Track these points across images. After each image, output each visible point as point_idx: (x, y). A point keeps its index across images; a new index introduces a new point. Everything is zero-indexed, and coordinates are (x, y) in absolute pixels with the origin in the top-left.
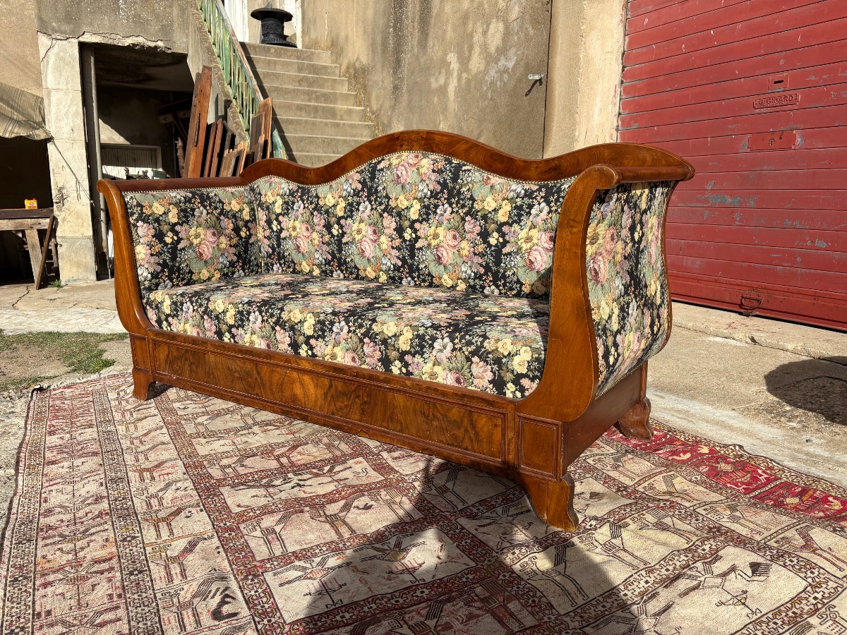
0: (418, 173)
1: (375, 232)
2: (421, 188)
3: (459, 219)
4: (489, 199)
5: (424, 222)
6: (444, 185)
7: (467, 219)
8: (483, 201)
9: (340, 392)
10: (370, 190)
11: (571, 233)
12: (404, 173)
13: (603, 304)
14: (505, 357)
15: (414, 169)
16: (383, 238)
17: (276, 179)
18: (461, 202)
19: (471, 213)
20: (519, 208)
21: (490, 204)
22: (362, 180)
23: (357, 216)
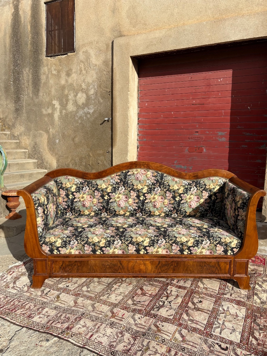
0: (146, 177)
3: (164, 192)
5: (149, 194)
6: (157, 181)
7: (167, 192)
8: (173, 186)
9: (164, 264)
10: (124, 182)
14: (229, 243)
15: (145, 175)
16: (130, 200)
18: (164, 187)
19: (169, 190)
20: (187, 189)
21: (176, 187)
22: (120, 179)
23: (117, 192)
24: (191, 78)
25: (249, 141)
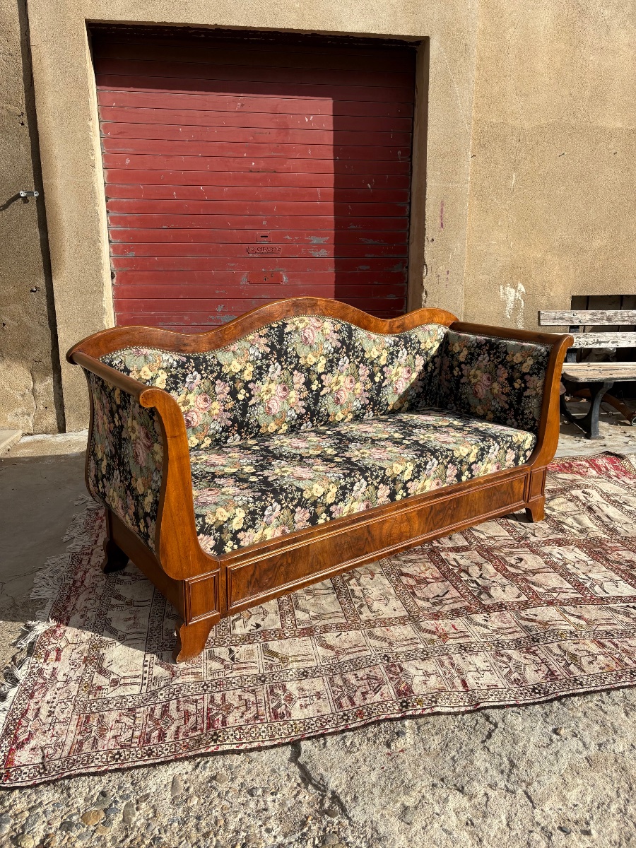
0: (323, 334)
1: (284, 389)
2: (326, 346)
3: (355, 367)
4: (374, 350)
5: (329, 373)
6: (343, 342)
7: (360, 366)
8: (370, 351)
10: (279, 352)
12: (311, 335)
15: (319, 331)
16: (293, 394)
18: (356, 354)
20: (392, 354)
21: (375, 354)
22: (270, 343)
23: (266, 378)
24: (242, 105)
25: (372, 256)
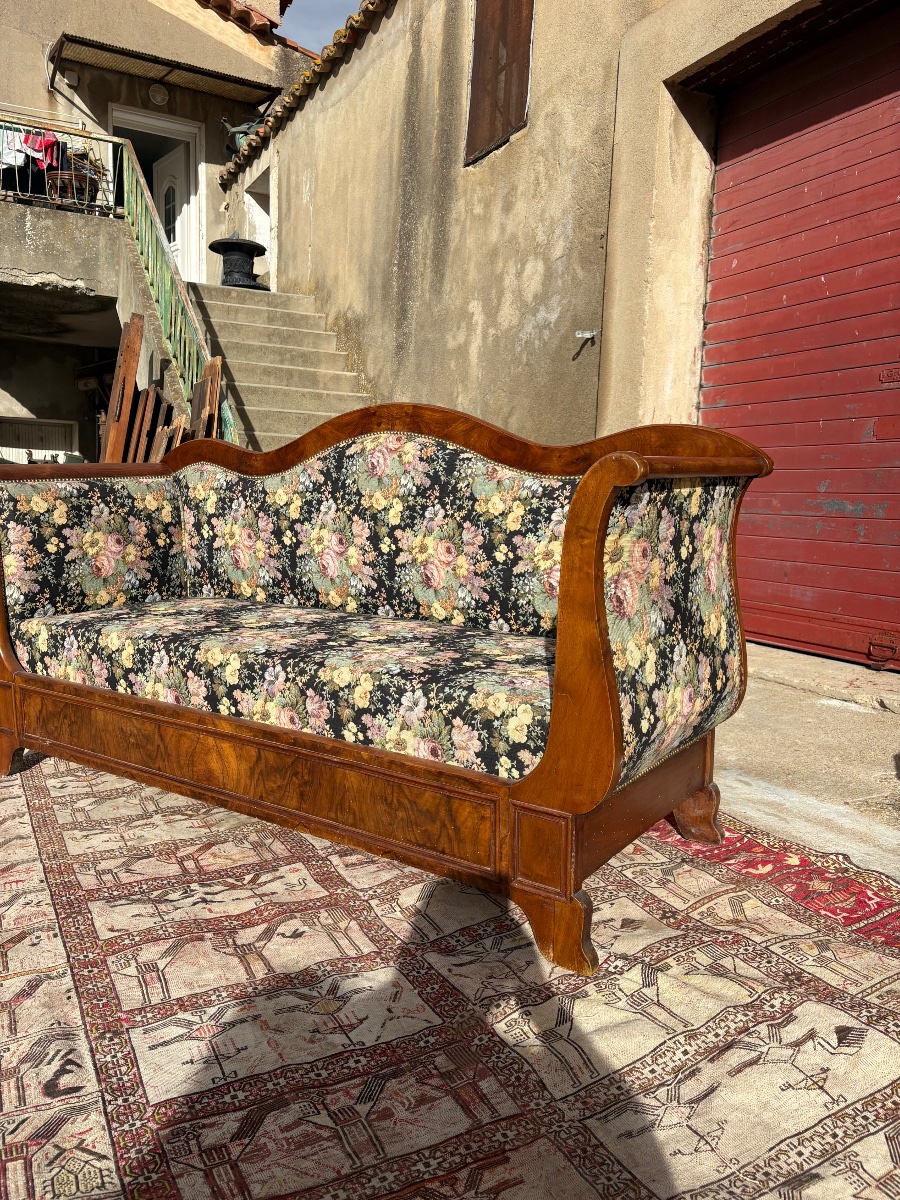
0: (401, 461)
1: (341, 541)
2: (403, 482)
3: (455, 526)
4: (496, 499)
5: (408, 530)
6: (434, 478)
7: (465, 525)
9: (272, 767)
10: (335, 483)
11: (582, 546)
12: (381, 461)
13: (631, 646)
14: (498, 719)
15: (395, 456)
16: (352, 551)
17: (209, 467)
18: (458, 502)
19: (472, 517)
20: (535, 512)
21: (496, 506)
22: (325, 470)
23: (317, 520)
